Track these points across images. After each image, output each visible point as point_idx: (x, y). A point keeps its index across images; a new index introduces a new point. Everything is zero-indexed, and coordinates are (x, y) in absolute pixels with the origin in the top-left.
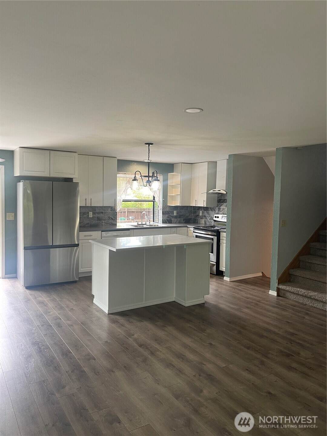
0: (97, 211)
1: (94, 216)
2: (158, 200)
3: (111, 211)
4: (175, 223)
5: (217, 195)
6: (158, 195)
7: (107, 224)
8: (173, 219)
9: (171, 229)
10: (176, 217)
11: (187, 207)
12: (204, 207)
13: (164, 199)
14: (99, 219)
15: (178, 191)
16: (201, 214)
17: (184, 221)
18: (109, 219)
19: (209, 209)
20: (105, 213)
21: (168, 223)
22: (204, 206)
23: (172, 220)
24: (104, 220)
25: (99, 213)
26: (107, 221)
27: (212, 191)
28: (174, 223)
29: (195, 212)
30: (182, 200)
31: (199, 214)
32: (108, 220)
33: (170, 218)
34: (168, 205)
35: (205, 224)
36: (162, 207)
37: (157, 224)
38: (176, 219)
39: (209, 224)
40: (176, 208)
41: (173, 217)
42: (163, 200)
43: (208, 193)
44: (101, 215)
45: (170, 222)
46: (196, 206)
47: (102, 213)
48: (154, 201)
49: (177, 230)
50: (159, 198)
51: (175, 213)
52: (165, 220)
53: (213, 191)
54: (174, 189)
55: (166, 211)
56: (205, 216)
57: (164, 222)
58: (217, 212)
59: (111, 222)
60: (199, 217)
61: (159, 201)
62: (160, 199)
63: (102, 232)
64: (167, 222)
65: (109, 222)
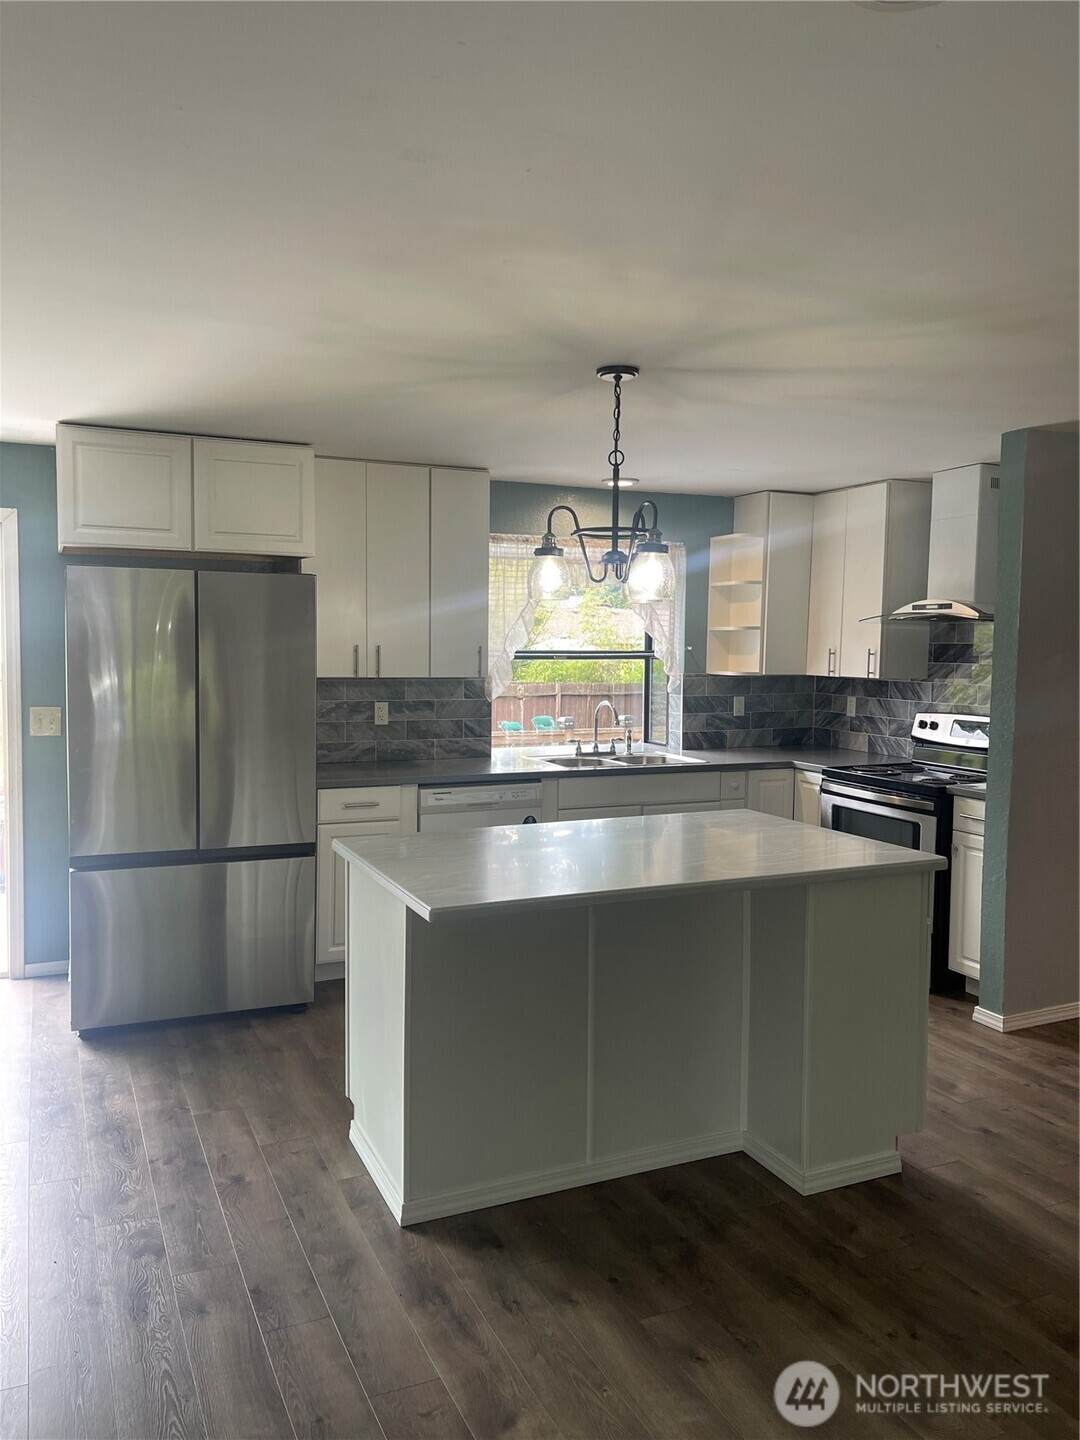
0: (410, 696)
1: (399, 717)
2: (664, 650)
3: (466, 696)
4: (740, 748)
5: (928, 628)
6: (666, 629)
7: (451, 751)
8: (728, 733)
9: (723, 773)
10: (742, 723)
11: (793, 679)
12: (865, 682)
13: (690, 648)
14: (415, 730)
15: (751, 612)
16: (851, 711)
17: (777, 742)
18: (459, 733)
19: (892, 690)
20: (443, 705)
21: (707, 749)
22: (871, 676)
23: (724, 736)
24: (437, 736)
25: (415, 707)
26: (450, 741)
27: (908, 609)
28: (732, 749)
29: (826, 703)
30: (770, 652)
31: (845, 709)
32: (454, 736)
33: (717, 727)
34: (710, 671)
35: (873, 752)
36: (680, 682)
37: (658, 752)
38: (742, 733)
39: (889, 756)
40: (743, 683)
41: (729, 722)
42: (687, 651)
43: (887, 620)
44: (427, 715)
45: (716, 743)
46: (832, 675)
47: (430, 705)
48: (648, 655)
49: (747, 779)
50: (671, 642)
51: (739, 706)
52: (694, 734)
53: (914, 608)
54: (733, 606)
55: (701, 698)
56: (871, 720)
57: (690, 743)
58: (926, 701)
59: (467, 743)
60: (845, 723)
61: (672, 654)
62: (672, 645)
63: (422, 791)
64: (705, 745)
65: (457, 743)
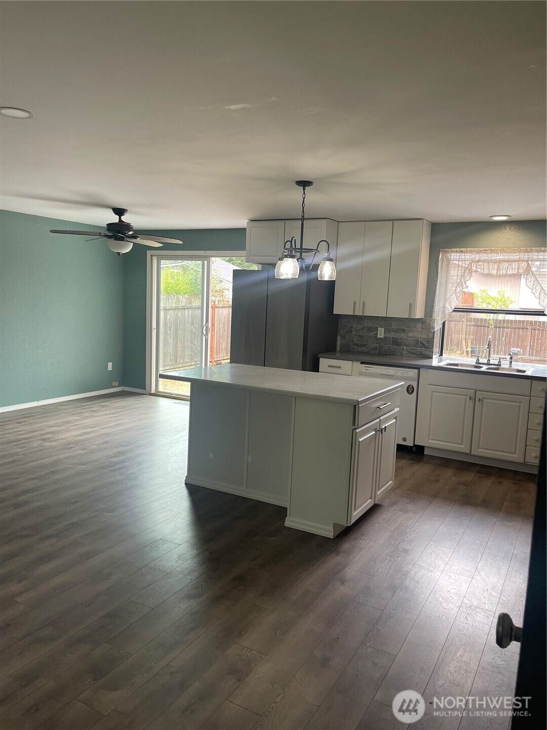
1: (388, 335)
3: (422, 328)
7: (412, 353)
14: (396, 342)
18: (417, 345)
24: (406, 345)
25: (397, 331)
26: (413, 349)
32: (415, 347)
44: (401, 335)
47: (403, 330)
59: (420, 351)
65: (416, 350)
